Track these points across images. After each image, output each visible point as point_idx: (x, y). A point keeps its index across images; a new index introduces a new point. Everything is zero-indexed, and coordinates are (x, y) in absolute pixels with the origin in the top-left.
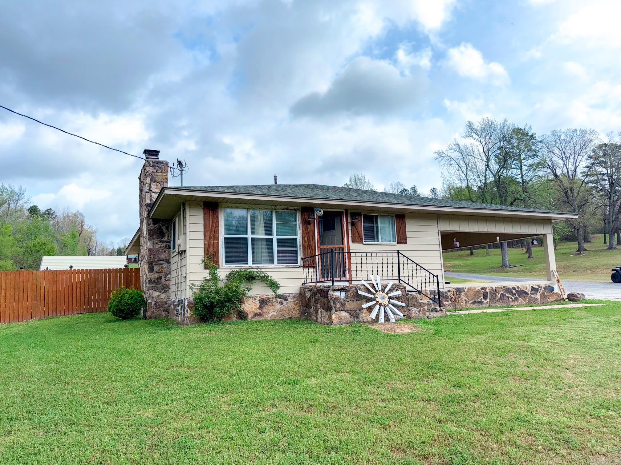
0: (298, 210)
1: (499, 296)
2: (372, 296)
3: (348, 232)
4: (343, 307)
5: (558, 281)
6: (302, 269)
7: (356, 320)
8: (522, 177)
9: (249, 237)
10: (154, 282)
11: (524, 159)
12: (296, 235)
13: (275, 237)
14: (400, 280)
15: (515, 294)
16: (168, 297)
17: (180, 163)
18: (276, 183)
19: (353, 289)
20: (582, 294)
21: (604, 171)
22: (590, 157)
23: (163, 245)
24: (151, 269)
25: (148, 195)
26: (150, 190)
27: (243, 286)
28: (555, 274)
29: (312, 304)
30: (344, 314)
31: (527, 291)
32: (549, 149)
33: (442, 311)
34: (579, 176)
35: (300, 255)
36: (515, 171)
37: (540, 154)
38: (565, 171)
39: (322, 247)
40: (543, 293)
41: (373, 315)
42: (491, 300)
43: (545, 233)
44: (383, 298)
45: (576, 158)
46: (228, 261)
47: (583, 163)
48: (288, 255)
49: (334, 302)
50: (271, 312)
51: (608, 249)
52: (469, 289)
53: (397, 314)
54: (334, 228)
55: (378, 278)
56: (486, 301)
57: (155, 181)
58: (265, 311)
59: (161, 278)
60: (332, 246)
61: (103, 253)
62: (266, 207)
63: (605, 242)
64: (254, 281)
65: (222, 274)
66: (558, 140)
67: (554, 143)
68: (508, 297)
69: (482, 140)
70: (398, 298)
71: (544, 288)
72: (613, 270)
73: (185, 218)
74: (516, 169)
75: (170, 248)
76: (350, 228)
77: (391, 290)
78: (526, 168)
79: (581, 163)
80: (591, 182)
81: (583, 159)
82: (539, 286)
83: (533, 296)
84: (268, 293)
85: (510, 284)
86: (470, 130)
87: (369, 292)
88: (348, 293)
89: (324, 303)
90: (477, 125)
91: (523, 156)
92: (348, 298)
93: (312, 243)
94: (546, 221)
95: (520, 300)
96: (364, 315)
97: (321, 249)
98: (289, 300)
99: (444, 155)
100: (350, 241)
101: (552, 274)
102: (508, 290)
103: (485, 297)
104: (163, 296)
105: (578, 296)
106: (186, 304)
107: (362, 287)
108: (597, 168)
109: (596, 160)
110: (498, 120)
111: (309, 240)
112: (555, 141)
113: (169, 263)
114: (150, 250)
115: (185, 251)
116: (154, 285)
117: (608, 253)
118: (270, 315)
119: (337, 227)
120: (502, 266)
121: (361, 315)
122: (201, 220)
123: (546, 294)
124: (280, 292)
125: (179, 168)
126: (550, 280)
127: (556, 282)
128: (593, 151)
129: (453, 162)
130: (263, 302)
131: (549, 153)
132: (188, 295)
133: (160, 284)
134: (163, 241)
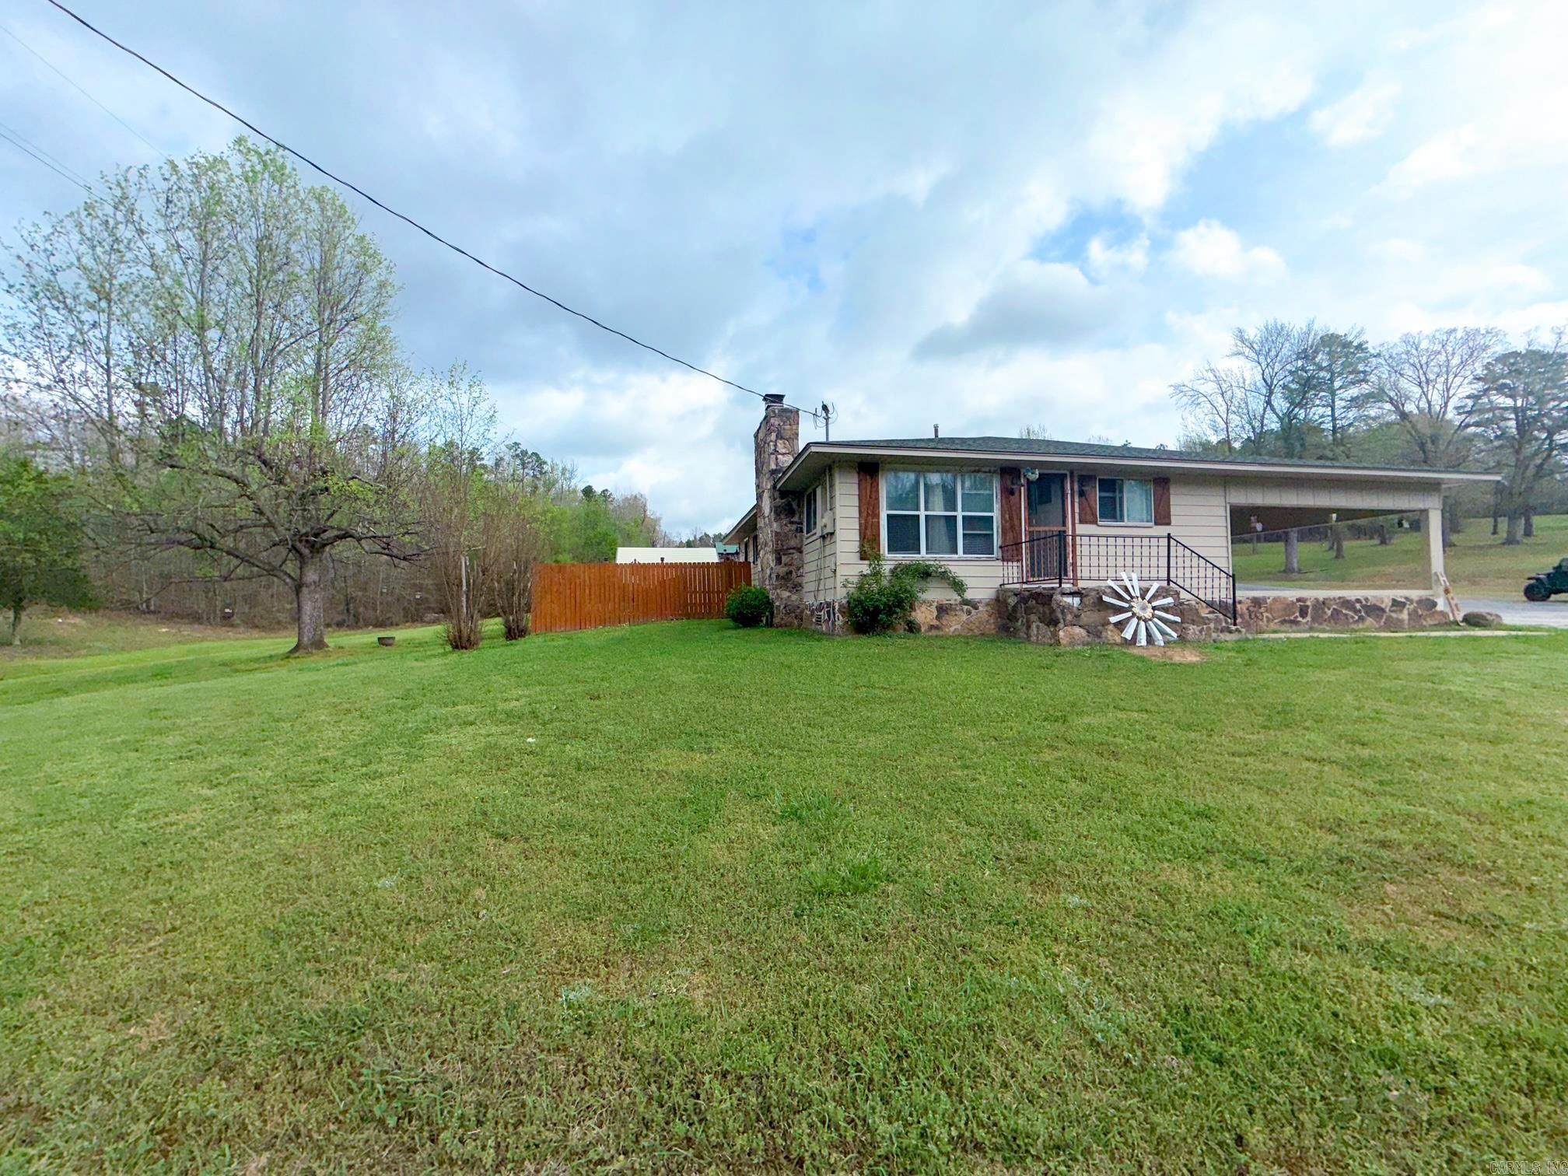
0: (995, 472)
1: (1329, 612)
2: (1126, 605)
3: (1073, 506)
4: (1076, 620)
5: (1447, 591)
6: (1000, 563)
7: (1097, 641)
8: (1334, 419)
9: (922, 514)
10: (783, 578)
11: (1341, 388)
12: (992, 511)
13: (960, 514)
14: (1169, 580)
15: (1360, 611)
16: (801, 600)
17: (825, 408)
18: (936, 436)
19: (1093, 593)
20: (1498, 616)
21: (1509, 402)
22: (1479, 379)
23: (794, 527)
24: (779, 561)
25: (773, 457)
26: (775, 450)
27: (917, 585)
28: (1441, 579)
29: (1019, 615)
30: (1077, 630)
31: (1383, 606)
32: (1393, 367)
33: (1240, 631)
34: (1451, 414)
35: (997, 541)
36: (1321, 410)
37: (1373, 378)
38: (1423, 404)
39: (1032, 529)
40: (1415, 611)
41: (1128, 634)
42: (1314, 619)
43: (1427, 506)
44: (1144, 609)
45: (1450, 381)
46: (892, 549)
47: (1464, 389)
48: (979, 542)
49: (1063, 612)
50: (954, 624)
51: (1504, 544)
52: (1275, 600)
53: (1167, 634)
54: (1049, 501)
55: (1134, 576)
56: (1304, 621)
57: (782, 438)
58: (945, 622)
59: (791, 572)
60: (1047, 529)
61: (669, 544)
62: (947, 468)
63: (1495, 532)
64: (929, 579)
65: (887, 568)
66: (1414, 352)
67: (1404, 356)
68: (1346, 615)
69: (1262, 359)
70: (1165, 609)
71: (1417, 602)
72: (1530, 579)
73: (832, 486)
74: (1324, 406)
75: (802, 531)
76: (1077, 500)
77: (1155, 597)
78: (1343, 404)
79: (1460, 390)
80: (1477, 424)
81: (1466, 381)
82: (1406, 598)
83: (1394, 615)
84: (951, 597)
85: (1351, 594)
86: (1239, 343)
87: (1120, 597)
88: (1085, 599)
89: (1044, 613)
90: (1252, 333)
91: (1337, 384)
92: (1086, 606)
93: (1016, 522)
94: (1432, 487)
95: (1369, 621)
96: (1110, 634)
97: (1031, 533)
98: (980, 608)
99: (1185, 389)
100: (1077, 521)
101: (1434, 578)
102: (1347, 603)
103: (1303, 614)
104: (794, 597)
105: (1489, 617)
106: (837, 608)
107: (1108, 591)
108: (1493, 398)
109: (1491, 381)
110: (1296, 323)
111: (1011, 518)
112: (1408, 353)
113: (801, 552)
114: (777, 534)
115: (832, 534)
116: (783, 582)
117: (1507, 549)
118: (952, 629)
119: (1056, 499)
120: (1285, 571)
121: (1104, 634)
122: (854, 489)
123: (1420, 612)
124: (968, 595)
125: (824, 414)
126: (1431, 588)
127: (1443, 593)
128: (1487, 367)
129: (1202, 399)
130: (942, 610)
131: (1393, 375)
132: (839, 595)
133: (790, 580)
134: (792, 523)
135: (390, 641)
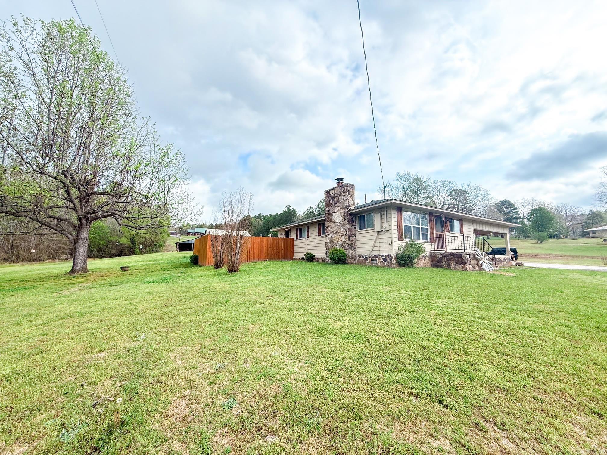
0: (428, 213)
4: (470, 263)
6: (430, 243)
9: (412, 226)
12: (427, 226)
13: (420, 227)
16: (356, 254)
20: (523, 263)
23: (354, 227)
24: (349, 239)
29: (443, 261)
30: (470, 266)
35: (429, 236)
39: (436, 233)
41: (484, 267)
43: (506, 232)
44: (485, 259)
46: (405, 237)
48: (425, 236)
49: (467, 260)
50: (421, 264)
59: (353, 244)
60: (439, 233)
71: (507, 259)
75: (356, 229)
76: (445, 225)
88: (471, 256)
89: (458, 260)
94: (506, 227)
98: (427, 258)
100: (445, 231)
101: (509, 252)
106: (393, 257)
107: (475, 254)
111: (432, 229)
113: (356, 236)
114: (349, 229)
115: (388, 231)
119: (439, 223)
121: (475, 267)
122: (396, 216)
132: (393, 253)
133: (352, 247)
134: (353, 225)
135: (127, 269)
